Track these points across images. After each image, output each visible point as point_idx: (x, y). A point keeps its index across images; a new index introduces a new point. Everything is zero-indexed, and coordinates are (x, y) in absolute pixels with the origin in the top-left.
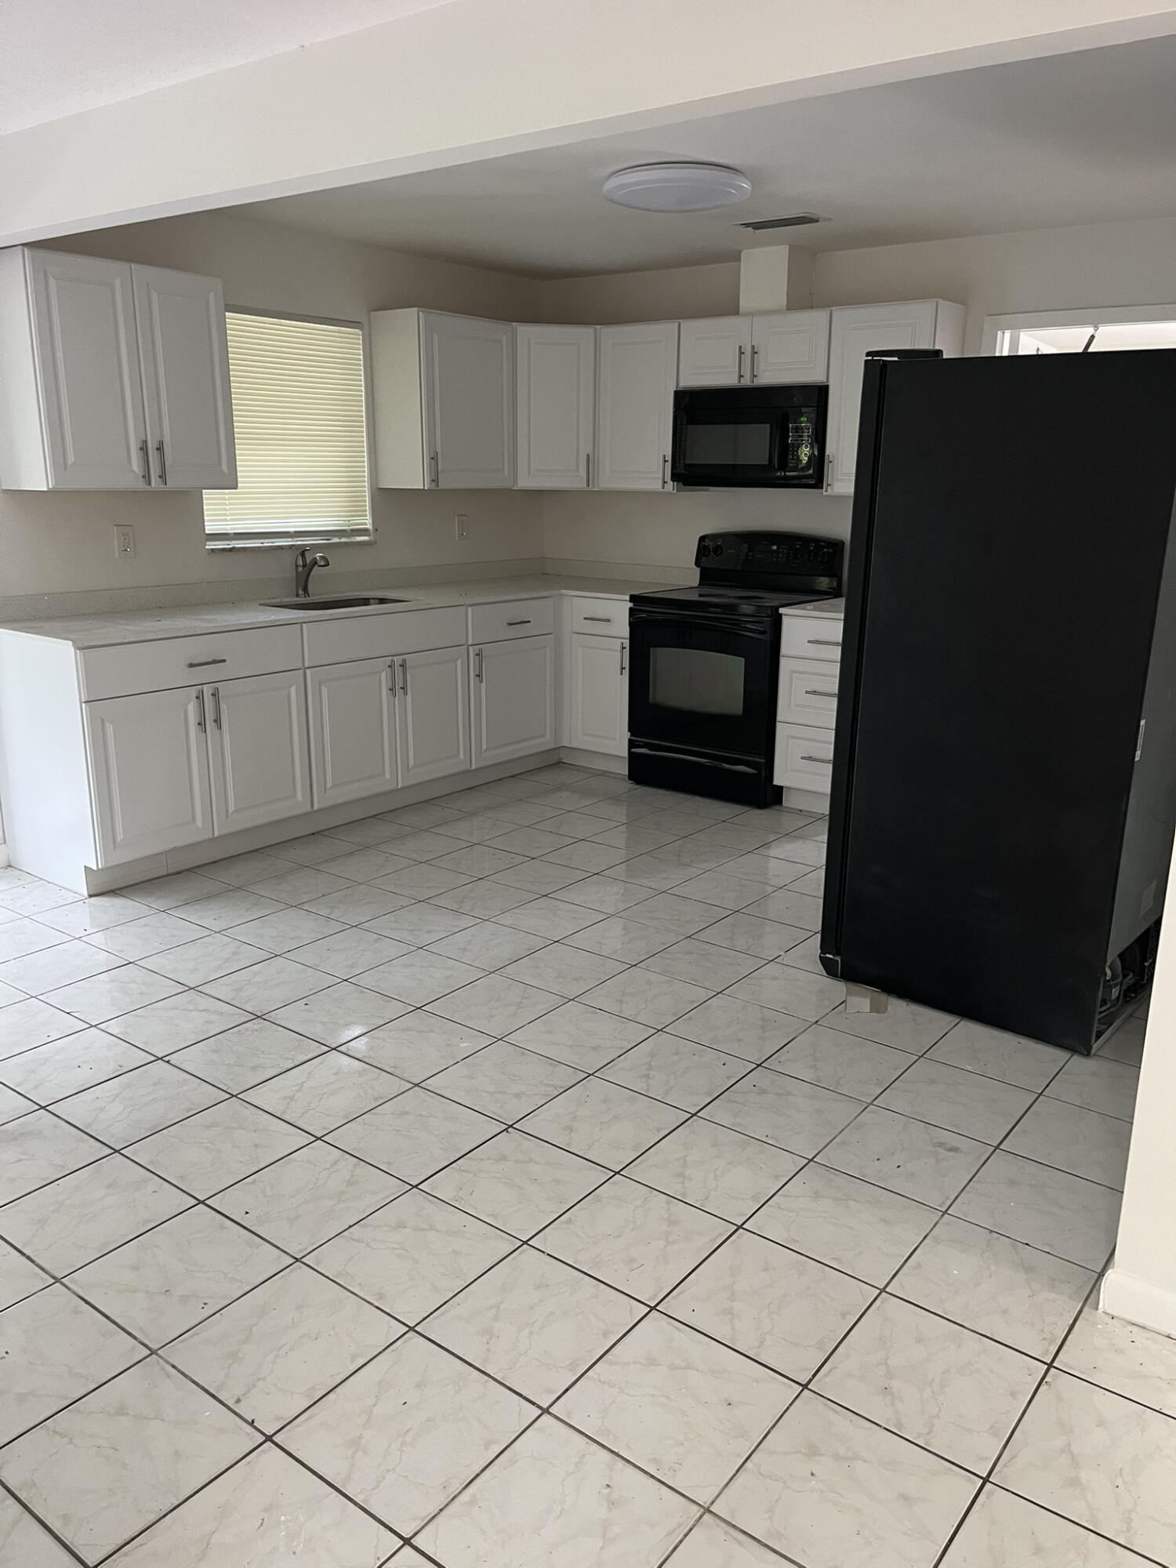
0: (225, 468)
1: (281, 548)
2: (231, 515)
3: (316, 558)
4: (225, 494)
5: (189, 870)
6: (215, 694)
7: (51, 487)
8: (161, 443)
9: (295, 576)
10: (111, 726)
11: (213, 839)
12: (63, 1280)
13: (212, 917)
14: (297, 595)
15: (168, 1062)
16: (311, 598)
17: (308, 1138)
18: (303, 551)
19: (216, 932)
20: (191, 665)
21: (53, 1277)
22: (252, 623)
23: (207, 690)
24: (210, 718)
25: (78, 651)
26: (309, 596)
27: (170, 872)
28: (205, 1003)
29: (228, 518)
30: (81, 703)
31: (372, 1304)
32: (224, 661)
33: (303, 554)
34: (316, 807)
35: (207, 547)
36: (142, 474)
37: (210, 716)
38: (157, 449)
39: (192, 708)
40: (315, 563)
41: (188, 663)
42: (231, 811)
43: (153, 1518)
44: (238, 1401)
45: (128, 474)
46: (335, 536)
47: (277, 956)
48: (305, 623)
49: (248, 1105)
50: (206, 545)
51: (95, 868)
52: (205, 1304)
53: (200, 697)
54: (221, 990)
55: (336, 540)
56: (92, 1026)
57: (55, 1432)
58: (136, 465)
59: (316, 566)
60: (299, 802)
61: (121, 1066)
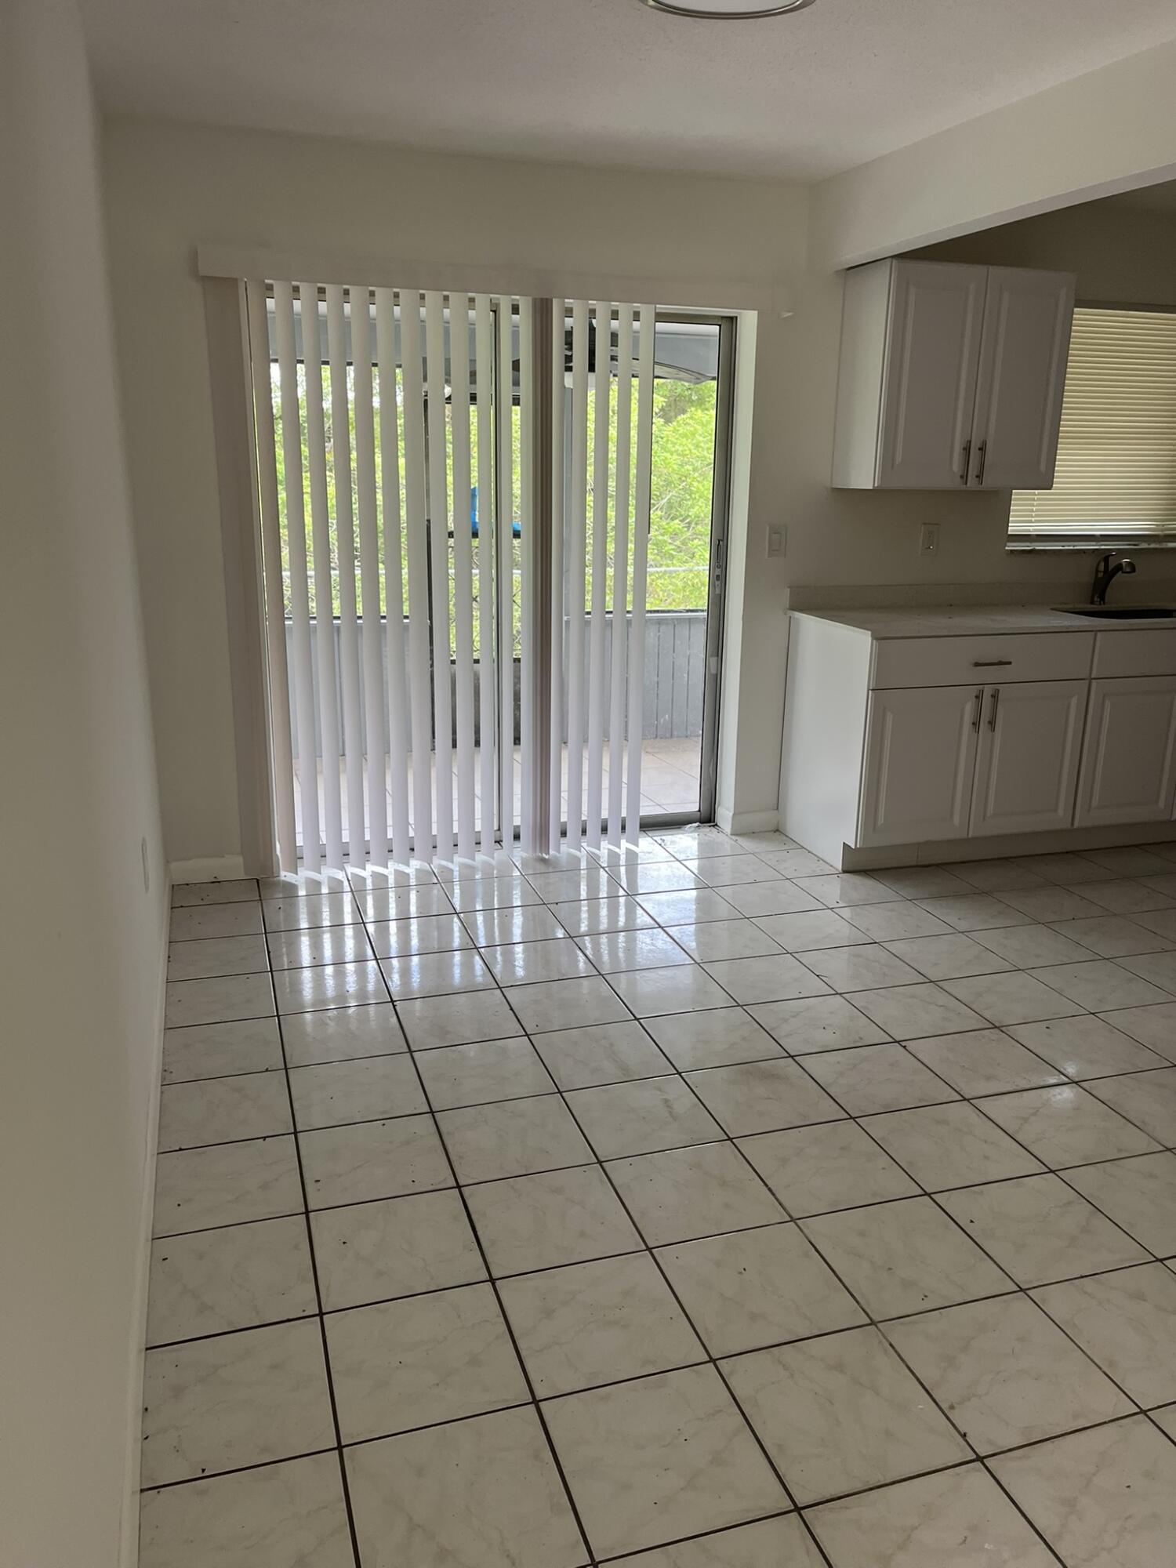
0: (1043, 467)
1: (1084, 551)
2: (1036, 516)
3: (1121, 564)
4: (1034, 494)
5: (937, 865)
6: (995, 696)
7: (876, 485)
8: (984, 443)
9: (1093, 581)
10: (891, 716)
11: (967, 840)
12: (797, 1221)
13: (958, 916)
14: (1092, 602)
15: (904, 1047)
16: (1106, 606)
17: (1041, 1168)
18: (1106, 556)
19: (959, 932)
20: (977, 664)
21: (790, 1216)
22: (1044, 628)
23: (988, 691)
24: (986, 718)
25: (874, 641)
26: (1104, 604)
27: (919, 864)
28: (943, 999)
29: (1033, 519)
30: (868, 690)
31: (1100, 1368)
32: (1010, 663)
33: (1106, 559)
34: (1076, 825)
35: (1007, 548)
36: (960, 474)
37: (985, 718)
38: (980, 449)
39: (969, 708)
40: (1119, 568)
41: (974, 662)
42: (988, 815)
43: (859, 1486)
44: (952, 1407)
45: (947, 474)
46: (1145, 542)
47: (1020, 970)
48: (1100, 631)
49: (981, 1114)
50: (1006, 546)
51: (853, 847)
52: (926, 1296)
53: (979, 697)
54: (960, 990)
55: (1144, 546)
56: (837, 994)
57: (780, 1362)
58: (956, 466)
59: (1120, 572)
60: (1059, 818)
61: (861, 1039)
